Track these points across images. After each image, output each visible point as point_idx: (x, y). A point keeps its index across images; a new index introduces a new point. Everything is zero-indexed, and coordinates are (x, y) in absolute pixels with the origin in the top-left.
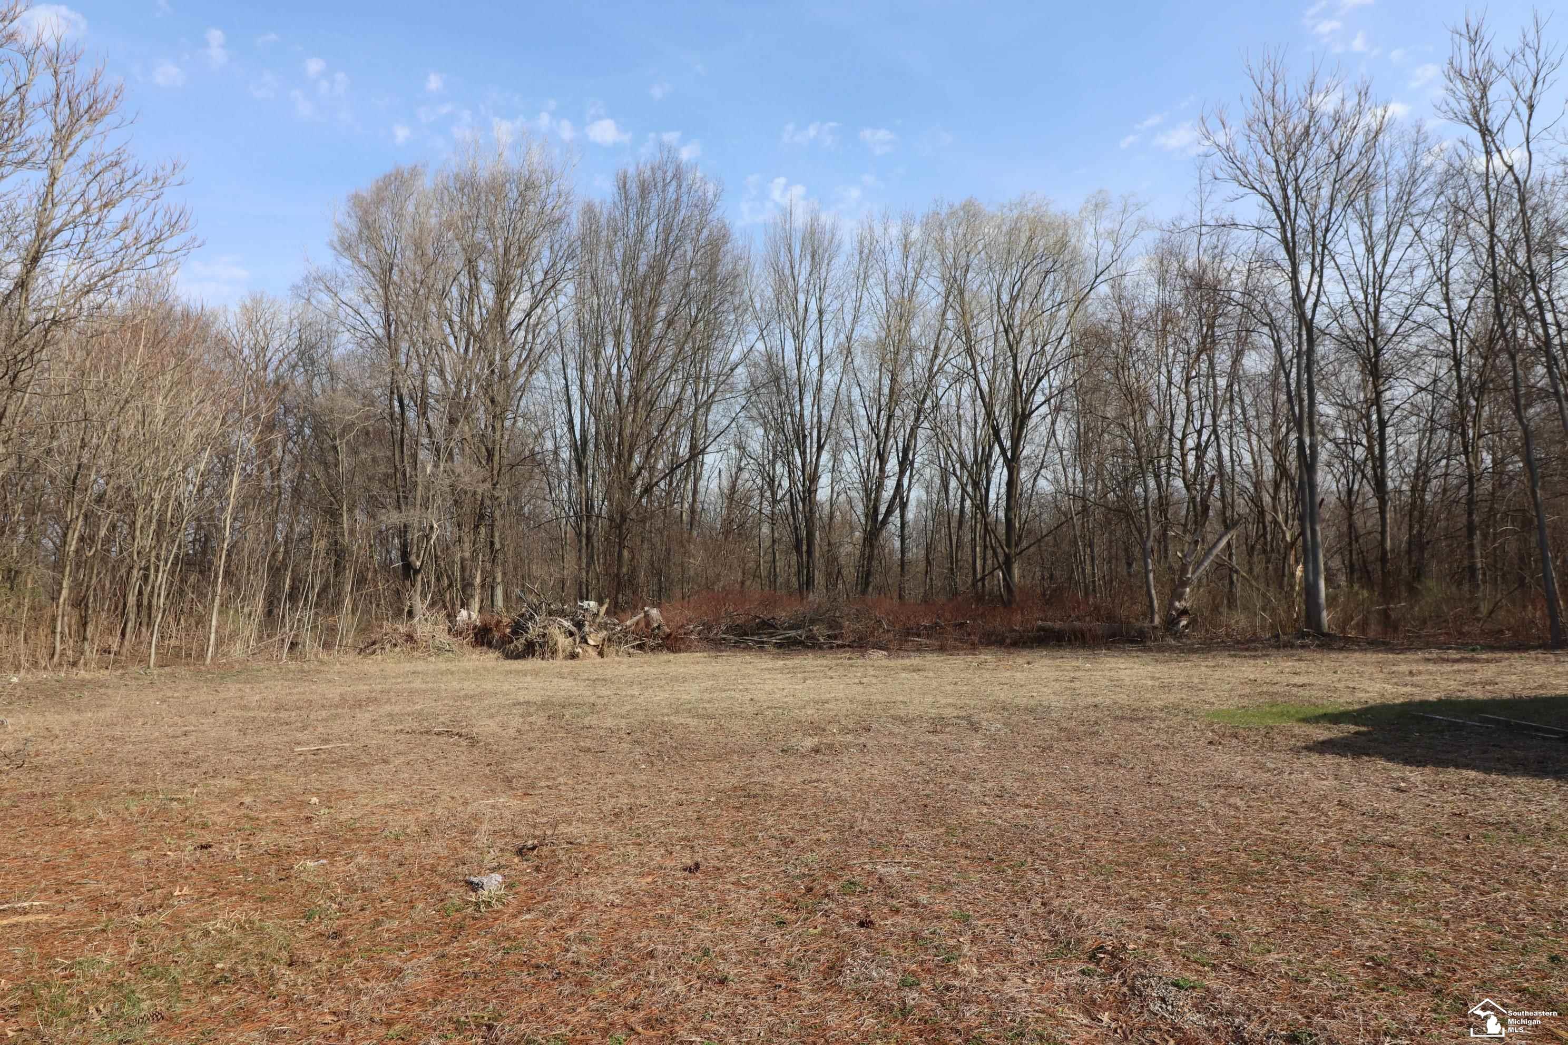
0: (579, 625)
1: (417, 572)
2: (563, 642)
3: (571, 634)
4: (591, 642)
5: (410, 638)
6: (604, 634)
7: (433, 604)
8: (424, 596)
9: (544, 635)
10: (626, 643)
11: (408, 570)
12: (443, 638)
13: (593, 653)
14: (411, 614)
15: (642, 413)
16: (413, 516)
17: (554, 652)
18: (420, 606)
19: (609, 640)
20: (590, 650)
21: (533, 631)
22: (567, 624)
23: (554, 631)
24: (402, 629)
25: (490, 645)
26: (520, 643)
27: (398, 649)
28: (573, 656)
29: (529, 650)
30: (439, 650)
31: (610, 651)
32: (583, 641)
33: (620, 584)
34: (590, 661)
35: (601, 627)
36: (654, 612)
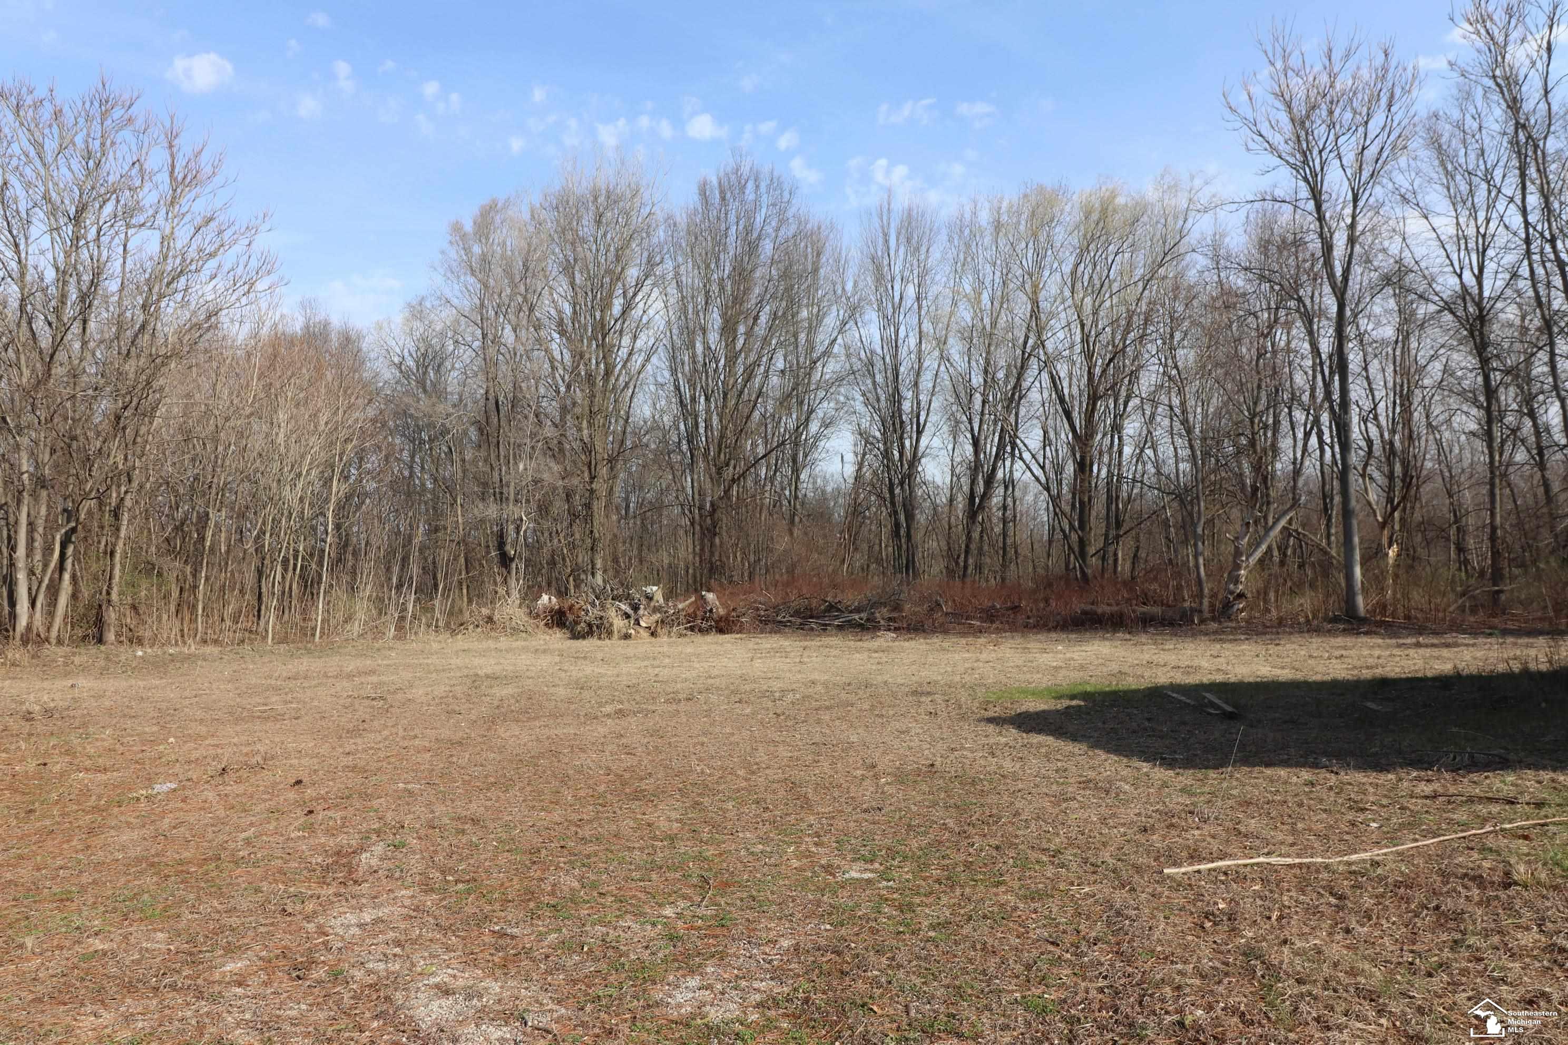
0: (636, 608)
1: (512, 560)
2: (618, 623)
3: (628, 616)
4: (643, 624)
5: (490, 619)
6: (657, 616)
9: (601, 618)
10: (679, 624)
11: (505, 558)
12: (523, 618)
13: (645, 634)
17: (610, 634)
18: (514, 591)
19: (662, 622)
20: (641, 631)
21: (593, 613)
22: (624, 606)
23: (612, 613)
24: (483, 613)
25: (562, 628)
26: (583, 626)
27: (479, 630)
28: (627, 637)
29: (590, 632)
30: (515, 631)
31: (662, 633)
32: (637, 623)
33: (713, 570)
34: (643, 644)
35: (656, 610)
36: (710, 596)
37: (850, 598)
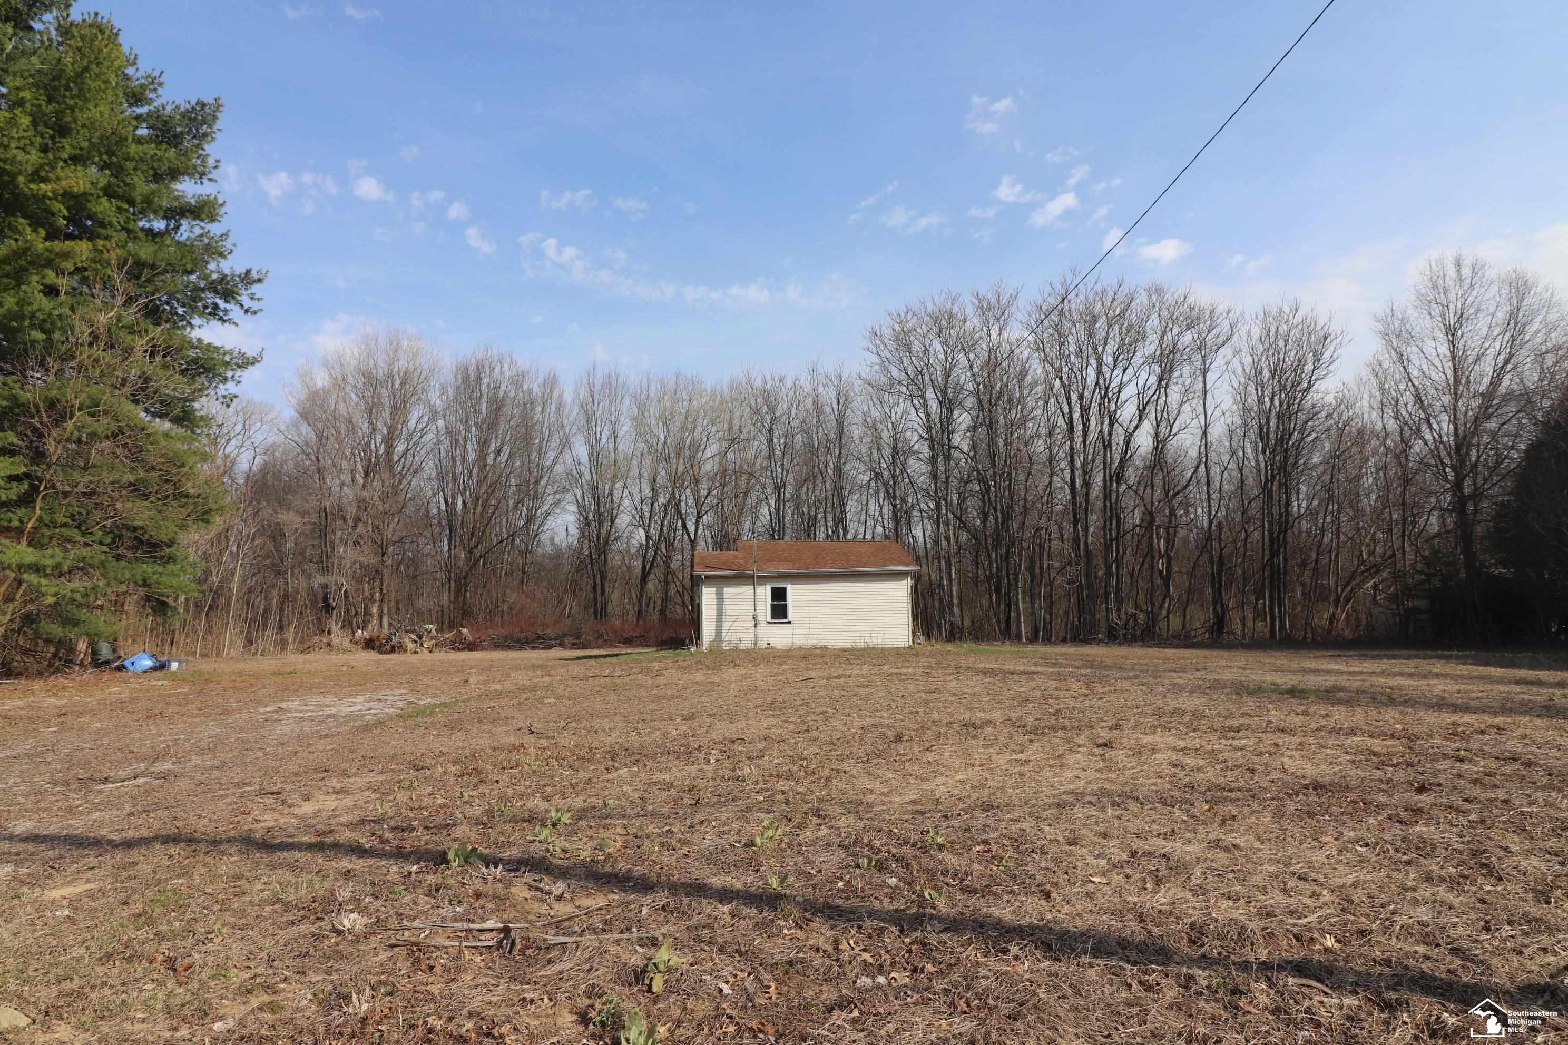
0: (420, 637)
1: (333, 609)
2: (410, 645)
3: (416, 642)
4: (425, 646)
5: (329, 645)
6: (433, 642)
7: (343, 627)
8: (337, 624)
9: (401, 643)
10: (446, 646)
11: (328, 608)
12: (346, 643)
13: (426, 652)
14: (329, 633)
15: (479, 510)
16: (330, 579)
17: (405, 651)
18: (335, 628)
19: (436, 645)
20: (425, 650)
21: (395, 640)
22: (413, 637)
23: (406, 640)
24: (325, 640)
25: (373, 649)
26: (388, 647)
27: (321, 650)
28: (416, 653)
29: (393, 650)
30: (345, 651)
31: (436, 650)
32: (422, 645)
33: (465, 614)
34: (425, 655)
35: (432, 638)
36: (465, 631)
37: (550, 632)
